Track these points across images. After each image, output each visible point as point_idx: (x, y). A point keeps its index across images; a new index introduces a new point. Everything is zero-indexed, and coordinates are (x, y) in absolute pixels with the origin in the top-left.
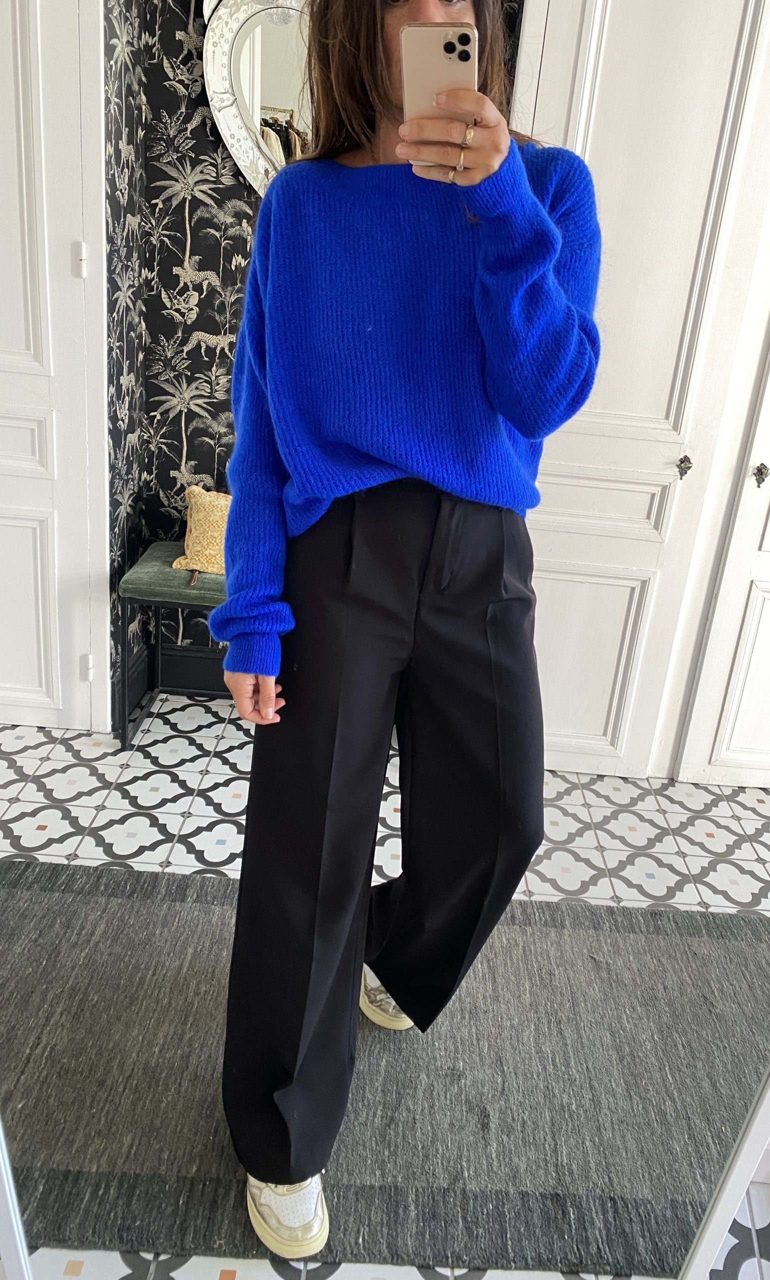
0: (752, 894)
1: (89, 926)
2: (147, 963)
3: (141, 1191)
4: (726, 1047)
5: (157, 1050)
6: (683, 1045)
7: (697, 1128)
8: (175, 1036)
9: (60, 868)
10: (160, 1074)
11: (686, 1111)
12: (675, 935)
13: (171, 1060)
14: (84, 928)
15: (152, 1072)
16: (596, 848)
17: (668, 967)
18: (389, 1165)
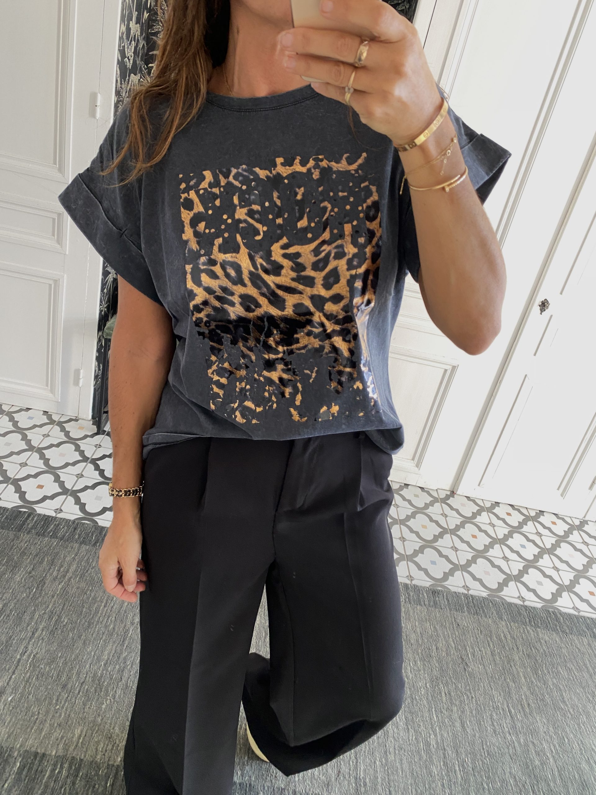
0: (498, 583)
1: (66, 565)
2: (101, 597)
3: (83, 773)
4: (472, 697)
5: (103, 663)
6: (446, 694)
7: (450, 758)
8: (115, 655)
9: (50, 519)
10: (104, 682)
11: (443, 744)
12: (447, 609)
13: (111, 673)
14: (62, 566)
15: (98, 681)
16: (400, 538)
17: (440, 632)
18: (247, 768)
